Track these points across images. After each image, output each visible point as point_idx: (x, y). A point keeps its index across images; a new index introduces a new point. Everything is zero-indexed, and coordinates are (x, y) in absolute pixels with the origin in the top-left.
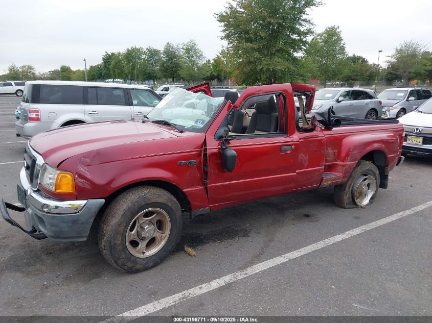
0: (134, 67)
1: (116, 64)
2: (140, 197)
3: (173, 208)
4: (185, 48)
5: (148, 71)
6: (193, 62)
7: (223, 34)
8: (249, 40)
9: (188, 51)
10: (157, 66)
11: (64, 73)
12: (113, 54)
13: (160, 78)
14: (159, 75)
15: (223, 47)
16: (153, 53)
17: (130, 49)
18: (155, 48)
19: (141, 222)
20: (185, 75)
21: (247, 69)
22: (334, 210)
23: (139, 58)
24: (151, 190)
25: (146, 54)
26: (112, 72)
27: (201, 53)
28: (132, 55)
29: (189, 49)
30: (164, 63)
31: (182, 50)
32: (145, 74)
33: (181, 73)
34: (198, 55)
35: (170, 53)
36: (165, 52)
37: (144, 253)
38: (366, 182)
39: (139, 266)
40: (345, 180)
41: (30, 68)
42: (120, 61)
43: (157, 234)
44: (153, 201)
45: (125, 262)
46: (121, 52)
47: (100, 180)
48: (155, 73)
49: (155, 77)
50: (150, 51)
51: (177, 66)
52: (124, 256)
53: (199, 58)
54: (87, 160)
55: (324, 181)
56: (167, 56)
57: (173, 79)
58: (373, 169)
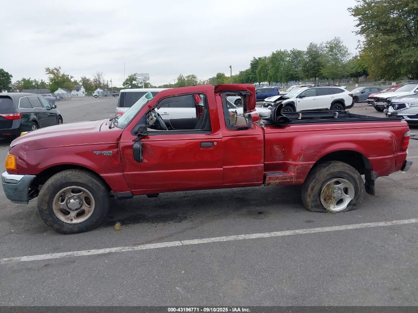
0: (277, 70)
1: (262, 68)
2: (62, 177)
3: (94, 188)
4: (328, 46)
5: (291, 73)
6: (336, 59)
7: (359, 29)
8: (386, 32)
9: (331, 49)
10: (300, 66)
11: (218, 79)
12: (260, 59)
13: (302, 79)
14: (301, 75)
15: (359, 41)
16: (297, 54)
17: (275, 52)
18: (298, 50)
19: (70, 196)
20: (326, 74)
21: (383, 63)
22: (297, 212)
23: (283, 60)
24: (74, 172)
25: (290, 57)
26: (258, 76)
27: (345, 50)
28: (277, 57)
29: (332, 46)
30: (306, 63)
31: (325, 48)
32: (287, 76)
33: (324, 72)
34: (343, 52)
35: (313, 53)
36: (308, 52)
37: (72, 220)
38: (341, 186)
39: (65, 229)
40: (302, 180)
41: (194, 77)
42: (266, 65)
43: (85, 207)
44: (73, 181)
45: (52, 224)
46: (267, 56)
47: (33, 162)
48: (297, 74)
49: (297, 77)
50: (293, 52)
51: (319, 65)
52: (50, 219)
53: (343, 55)
54: (27, 147)
55: (267, 179)
56: (311, 56)
57: (315, 78)
58: (348, 172)
